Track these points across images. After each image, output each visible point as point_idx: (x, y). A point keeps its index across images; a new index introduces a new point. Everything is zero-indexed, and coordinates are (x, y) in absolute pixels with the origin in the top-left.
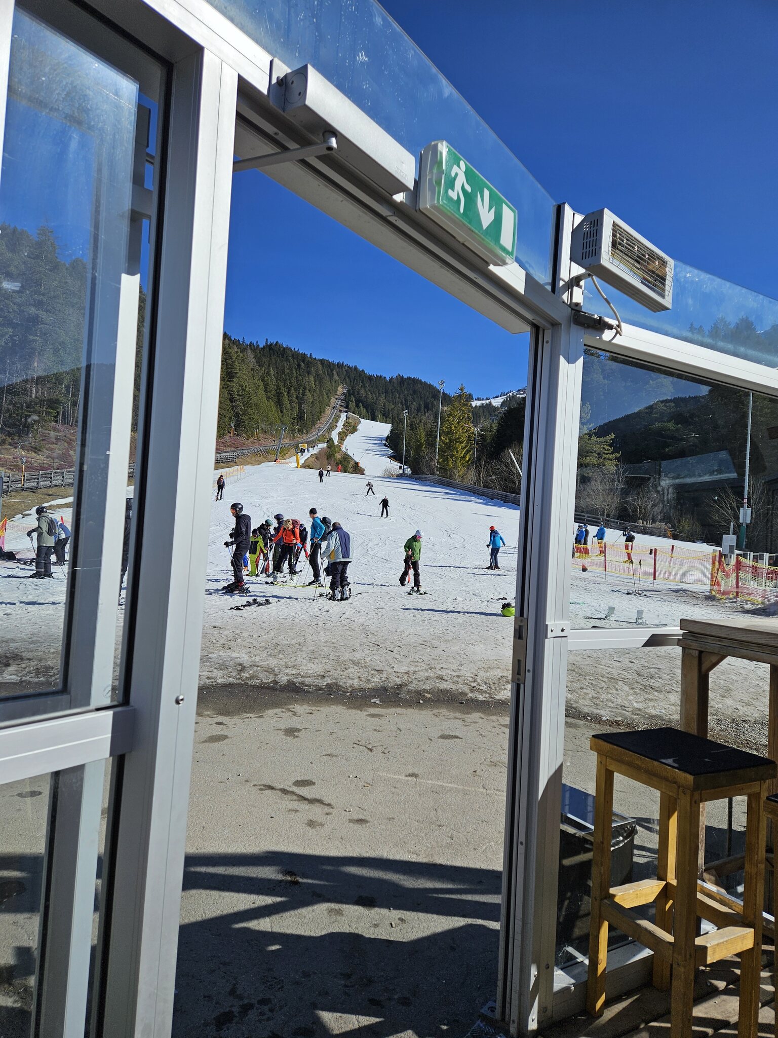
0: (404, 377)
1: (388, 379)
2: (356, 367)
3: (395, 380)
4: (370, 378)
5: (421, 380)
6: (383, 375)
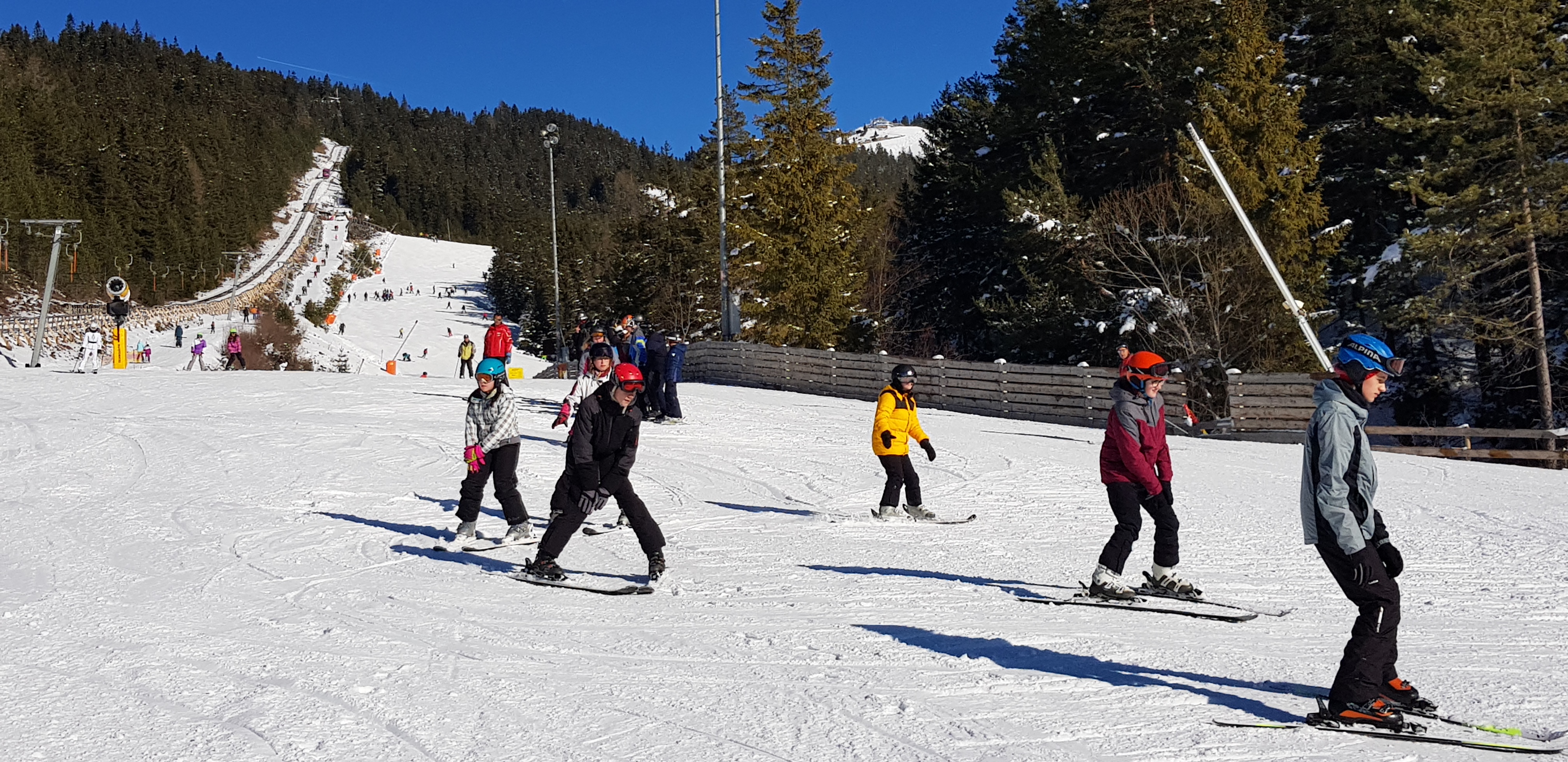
0: (521, 110)
1: (469, 118)
2: (367, 91)
4: (417, 118)
6: (456, 109)
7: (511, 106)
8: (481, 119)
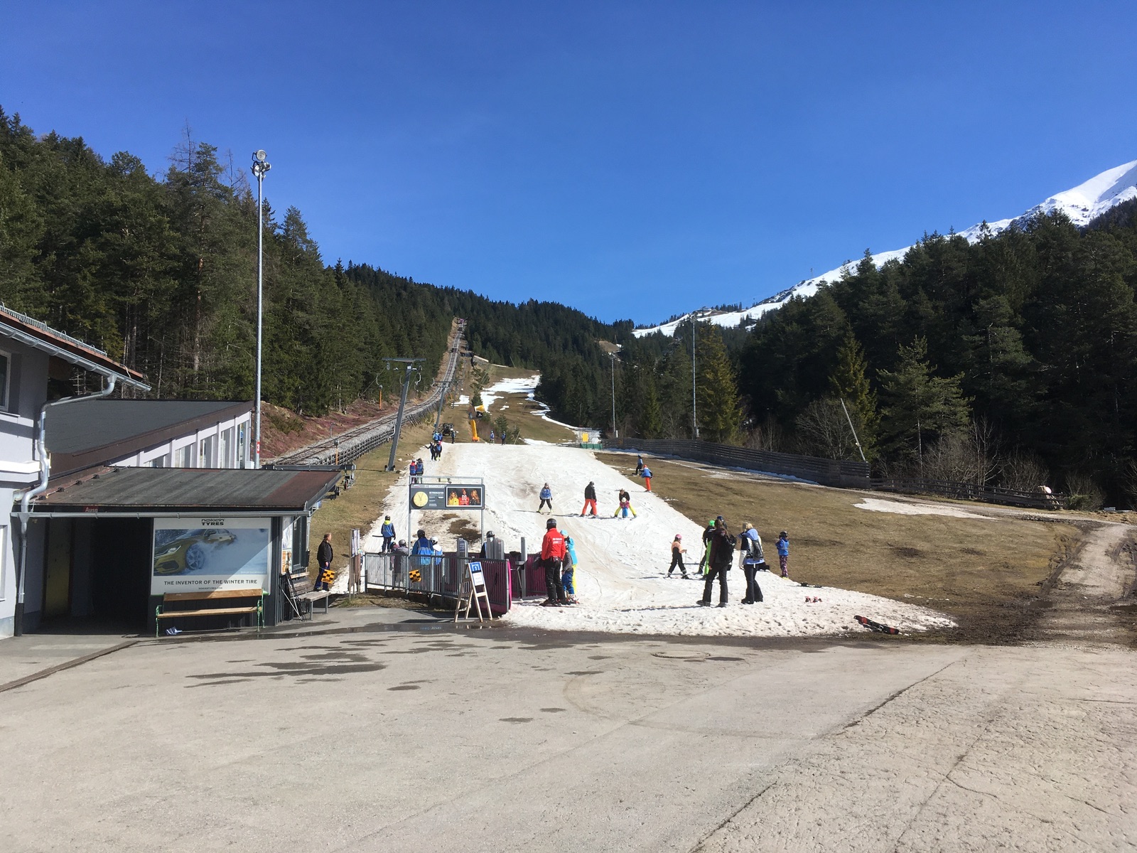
0: (539, 302)
1: (516, 306)
2: (471, 292)
3: (527, 308)
4: (494, 306)
5: (562, 306)
6: (511, 302)
7: (535, 300)
8: (522, 306)
